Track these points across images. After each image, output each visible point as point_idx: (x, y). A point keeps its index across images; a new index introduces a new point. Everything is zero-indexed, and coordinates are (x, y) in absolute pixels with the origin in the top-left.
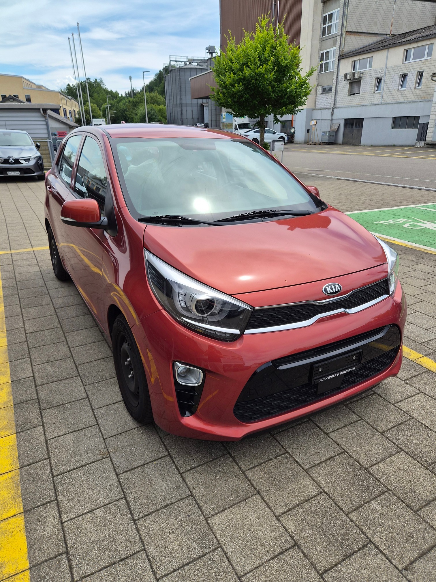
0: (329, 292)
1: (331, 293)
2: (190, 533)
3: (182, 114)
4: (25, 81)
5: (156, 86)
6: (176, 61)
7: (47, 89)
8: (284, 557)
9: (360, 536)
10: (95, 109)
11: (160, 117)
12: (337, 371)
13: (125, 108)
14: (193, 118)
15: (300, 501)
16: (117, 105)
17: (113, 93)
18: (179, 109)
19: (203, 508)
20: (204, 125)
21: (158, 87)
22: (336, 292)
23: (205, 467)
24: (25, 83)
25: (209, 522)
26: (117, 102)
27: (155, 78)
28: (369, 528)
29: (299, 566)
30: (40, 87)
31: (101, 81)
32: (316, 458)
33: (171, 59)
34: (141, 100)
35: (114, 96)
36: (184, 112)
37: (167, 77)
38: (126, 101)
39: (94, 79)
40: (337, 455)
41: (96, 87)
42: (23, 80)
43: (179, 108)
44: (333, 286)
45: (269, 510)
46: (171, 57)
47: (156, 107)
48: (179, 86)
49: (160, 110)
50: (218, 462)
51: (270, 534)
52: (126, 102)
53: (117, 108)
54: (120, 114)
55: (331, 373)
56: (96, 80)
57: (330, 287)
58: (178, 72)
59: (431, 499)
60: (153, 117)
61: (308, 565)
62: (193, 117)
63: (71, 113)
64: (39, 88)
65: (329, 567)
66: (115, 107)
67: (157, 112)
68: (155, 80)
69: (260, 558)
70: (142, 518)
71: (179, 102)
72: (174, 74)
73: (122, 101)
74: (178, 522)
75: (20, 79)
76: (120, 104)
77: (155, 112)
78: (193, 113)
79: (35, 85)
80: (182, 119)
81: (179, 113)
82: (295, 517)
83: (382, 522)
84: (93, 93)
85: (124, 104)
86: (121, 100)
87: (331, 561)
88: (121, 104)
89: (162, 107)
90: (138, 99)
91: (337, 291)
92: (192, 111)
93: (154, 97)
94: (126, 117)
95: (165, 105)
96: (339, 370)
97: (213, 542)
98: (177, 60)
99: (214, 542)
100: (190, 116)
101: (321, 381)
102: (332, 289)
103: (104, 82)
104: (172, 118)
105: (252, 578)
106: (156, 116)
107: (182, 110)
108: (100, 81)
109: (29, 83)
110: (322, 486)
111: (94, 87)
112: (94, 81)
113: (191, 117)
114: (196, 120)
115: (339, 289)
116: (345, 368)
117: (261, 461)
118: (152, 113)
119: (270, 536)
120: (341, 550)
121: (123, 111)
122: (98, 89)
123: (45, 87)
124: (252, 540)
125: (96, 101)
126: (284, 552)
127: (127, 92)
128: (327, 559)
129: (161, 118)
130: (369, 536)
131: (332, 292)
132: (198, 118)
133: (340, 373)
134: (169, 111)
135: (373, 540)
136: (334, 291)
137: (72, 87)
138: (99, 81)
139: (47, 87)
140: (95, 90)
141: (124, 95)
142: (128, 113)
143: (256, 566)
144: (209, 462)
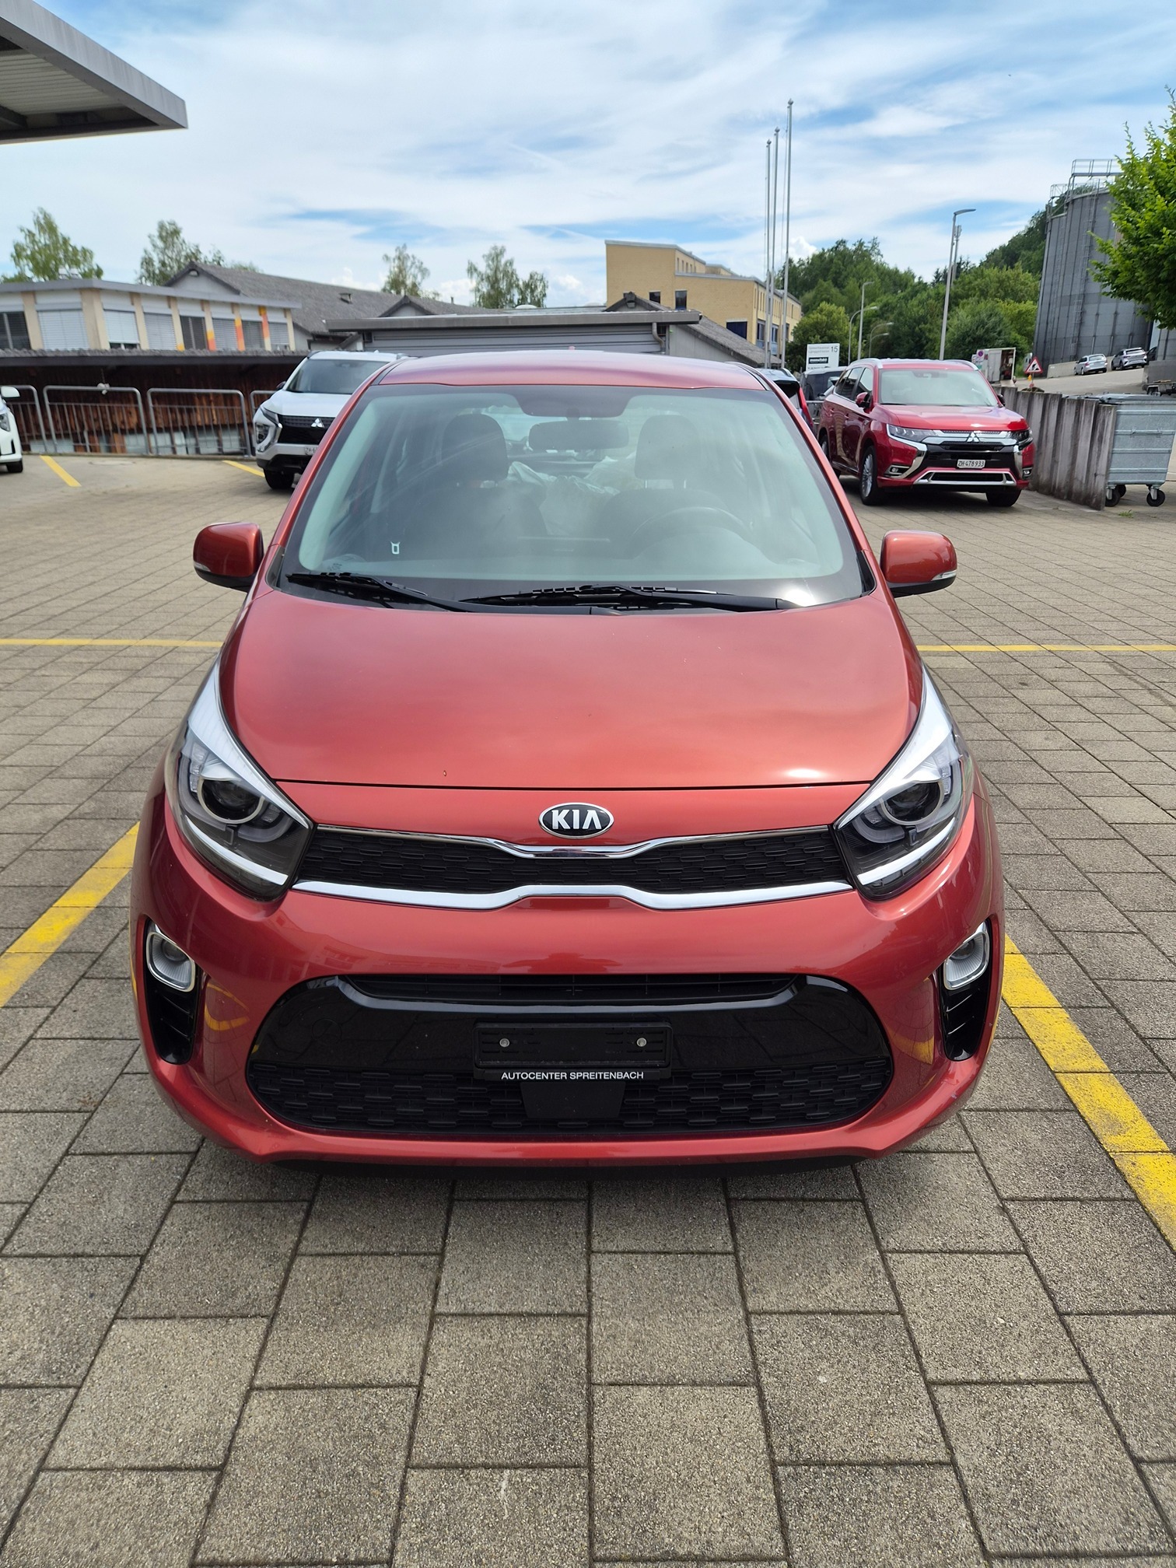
0: (555, 826)
1: (561, 830)
2: (58, 1330)
3: (1081, 323)
4: (682, 257)
5: (1029, 249)
6: (1091, 175)
7: (733, 274)
8: (166, 1480)
9: (379, 1533)
10: (839, 319)
11: (1015, 335)
12: (573, 1064)
13: (922, 312)
14: (1113, 335)
15: (340, 1379)
16: (901, 307)
17: (900, 276)
18: (1075, 310)
19: (135, 1294)
20: (1147, 355)
21: (1034, 250)
22: (581, 831)
23: (233, 1210)
24: (680, 262)
25: (114, 1326)
26: (904, 297)
27: (1029, 226)
28: (422, 1528)
29: (174, 1518)
30: (715, 270)
31: (874, 245)
32: (493, 1300)
33: (1077, 171)
34: (969, 289)
35: (898, 281)
36: (1090, 319)
37: (1056, 222)
38: (928, 295)
39: (855, 240)
40: (558, 1315)
41: (858, 262)
42: (678, 255)
43: (1075, 307)
44: (576, 813)
45: (250, 1365)
46: (1077, 163)
47: (1009, 307)
48: (1088, 244)
49: (1020, 314)
50: (269, 1209)
51: (195, 1416)
52: (929, 297)
53: (900, 314)
54: (906, 329)
55: (548, 1064)
56: (861, 244)
57: (565, 812)
58: (1091, 205)
59: (681, 1552)
60: (992, 334)
61: (192, 1528)
62: (1117, 332)
63: (777, 330)
64: (714, 273)
65: (228, 1560)
66: (896, 312)
67: (1006, 320)
68: (1030, 230)
69: (121, 1452)
70: (16, 1256)
71: (1078, 290)
72: (1077, 212)
73: (919, 296)
74: (62, 1297)
75: (671, 252)
76: (910, 303)
77: (1001, 320)
78: (1119, 321)
79: (703, 266)
80: (1079, 337)
81: (1074, 320)
82: (288, 1410)
83: (471, 1533)
84: (846, 277)
85: (921, 302)
86: (917, 292)
87: (247, 1549)
88: (915, 302)
89: (1028, 305)
90: (963, 289)
91: (586, 826)
92: (1116, 314)
93: (1009, 278)
94: (920, 339)
95: (1036, 301)
96: (581, 1064)
97: (75, 1371)
98: (1095, 171)
99: (78, 1372)
100: (1104, 329)
101: (505, 1075)
102: (569, 819)
103: (880, 247)
104: (1048, 337)
105: (60, 1485)
106: (1000, 333)
107: (1083, 313)
108: (870, 245)
109: (691, 261)
110: (429, 1371)
111: (852, 262)
112: (854, 248)
113: (1110, 332)
114: (1122, 339)
115: (598, 826)
116: (607, 1063)
117: (361, 1247)
118: (990, 324)
119: (189, 1420)
120: (298, 1538)
121: (915, 321)
122: (862, 266)
123: (728, 271)
124: (148, 1408)
125: (850, 298)
126: (180, 1469)
127: (941, 271)
128: (244, 1540)
129: (1019, 337)
130: (399, 1546)
131: (566, 826)
132: (1132, 334)
133: (584, 1075)
134: (1044, 317)
135: (398, 1562)
136: (576, 826)
137: (797, 265)
138: (868, 245)
139: (733, 270)
140: (852, 271)
141: (929, 279)
142: (928, 326)
143: (95, 1465)
144: (254, 1201)
